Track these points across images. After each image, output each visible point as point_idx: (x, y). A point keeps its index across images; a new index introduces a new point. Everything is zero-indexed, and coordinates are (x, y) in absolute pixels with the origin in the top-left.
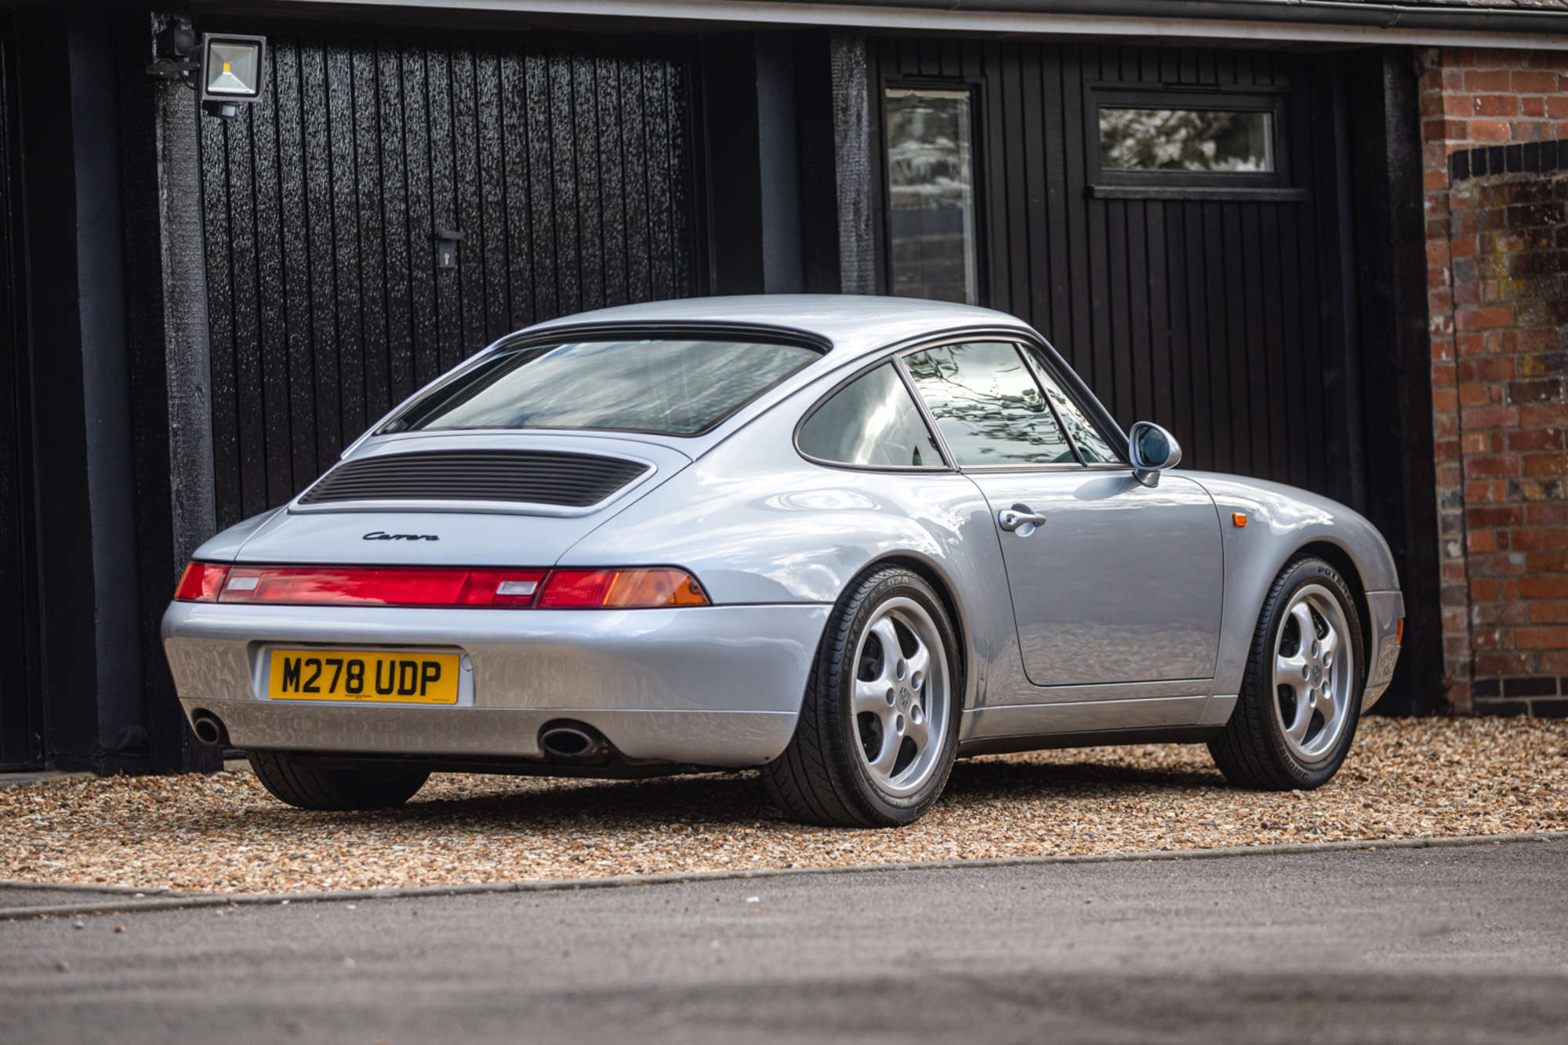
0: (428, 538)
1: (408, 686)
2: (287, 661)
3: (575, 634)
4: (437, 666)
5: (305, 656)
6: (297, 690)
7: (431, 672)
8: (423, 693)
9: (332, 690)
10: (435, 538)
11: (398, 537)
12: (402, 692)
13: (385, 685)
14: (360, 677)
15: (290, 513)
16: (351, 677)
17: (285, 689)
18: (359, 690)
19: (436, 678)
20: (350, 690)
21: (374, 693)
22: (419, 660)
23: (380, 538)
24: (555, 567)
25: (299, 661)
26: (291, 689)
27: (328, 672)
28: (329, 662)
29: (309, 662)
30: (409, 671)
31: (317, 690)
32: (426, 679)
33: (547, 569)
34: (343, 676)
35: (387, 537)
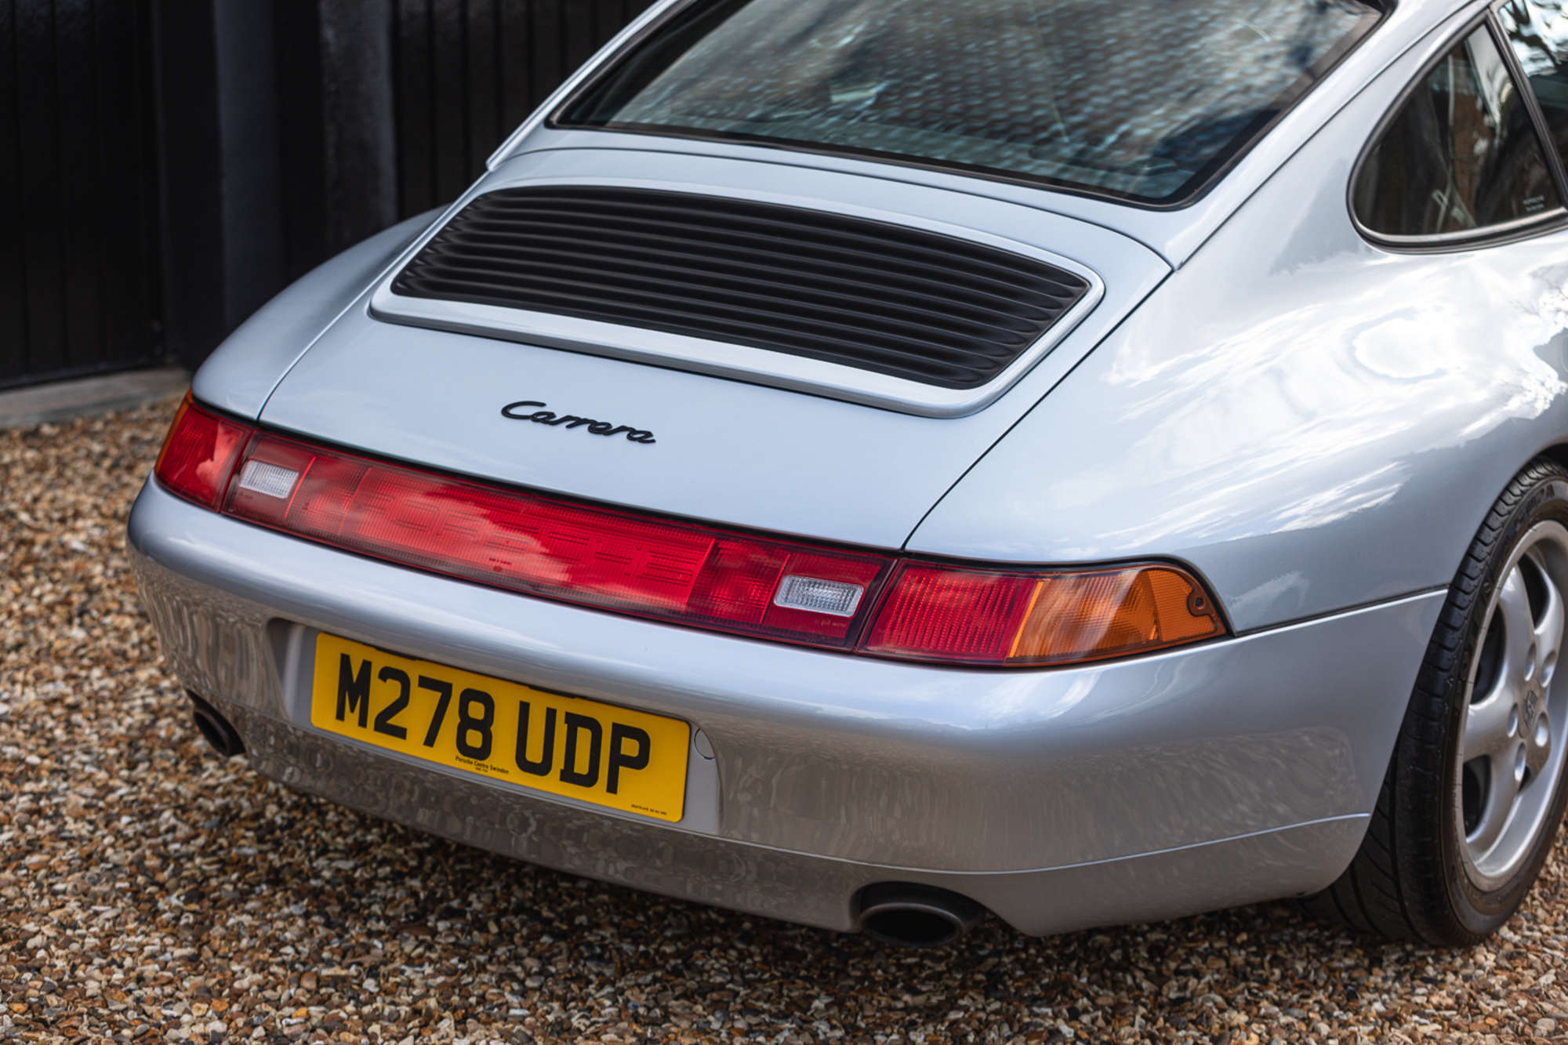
0: (633, 434)
1: (582, 766)
2: (345, 660)
3: (937, 721)
4: (643, 738)
5: (379, 662)
6: (363, 723)
7: (630, 748)
8: (612, 787)
9: (430, 741)
10: (646, 438)
11: (576, 422)
12: (568, 775)
13: (534, 754)
14: (485, 726)
15: (374, 314)
16: (466, 723)
17: (340, 716)
18: (483, 753)
19: (640, 762)
20: (463, 748)
21: (510, 763)
22: (607, 719)
23: (534, 418)
24: (902, 554)
25: (366, 666)
26: (352, 717)
27: (423, 703)
28: (425, 682)
29: (386, 674)
30: (584, 736)
31: (400, 733)
32: (618, 760)
33: (884, 555)
34: (452, 719)
35: (548, 419)
